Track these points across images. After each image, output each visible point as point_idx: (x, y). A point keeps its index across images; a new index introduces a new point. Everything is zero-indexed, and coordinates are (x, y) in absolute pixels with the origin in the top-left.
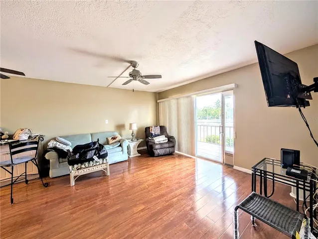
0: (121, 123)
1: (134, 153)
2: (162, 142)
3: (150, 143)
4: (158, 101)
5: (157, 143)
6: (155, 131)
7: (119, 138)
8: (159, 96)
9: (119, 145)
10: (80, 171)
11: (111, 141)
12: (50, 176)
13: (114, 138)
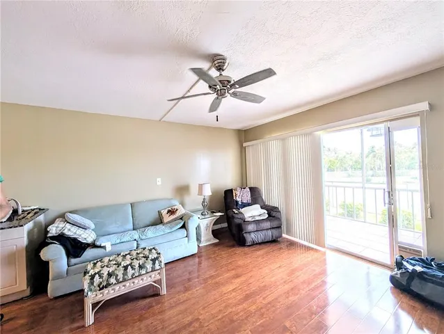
0: (182, 183)
1: (207, 239)
2: (257, 218)
3: (237, 221)
4: (245, 145)
5: (250, 219)
6: (242, 196)
7: (181, 211)
8: (245, 136)
9: (181, 225)
10: (106, 291)
11: (167, 218)
12: (49, 295)
13: (171, 212)
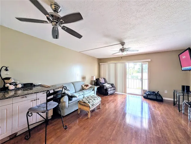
6: (102, 81)
9: (93, 89)
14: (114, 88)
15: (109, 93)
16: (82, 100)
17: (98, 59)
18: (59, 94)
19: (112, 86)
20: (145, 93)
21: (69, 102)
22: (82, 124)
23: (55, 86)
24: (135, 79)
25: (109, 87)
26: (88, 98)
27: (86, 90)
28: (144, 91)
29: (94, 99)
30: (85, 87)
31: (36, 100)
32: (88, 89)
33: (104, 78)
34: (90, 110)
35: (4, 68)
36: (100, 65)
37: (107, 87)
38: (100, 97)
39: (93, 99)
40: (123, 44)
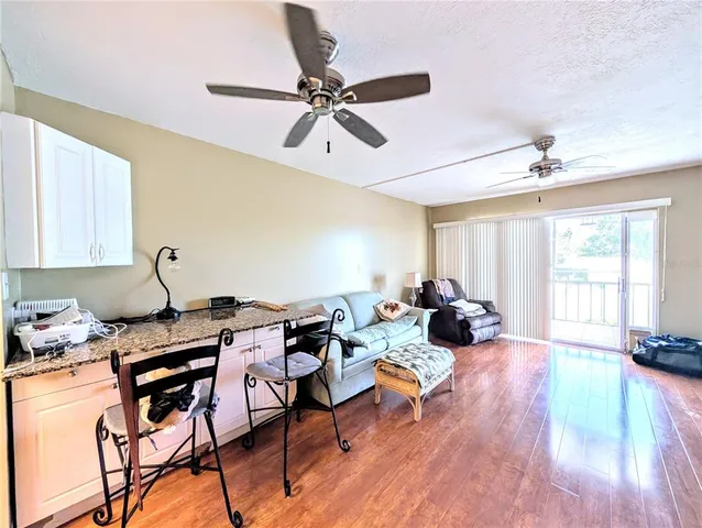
14: (496, 319)
15: (477, 335)
16: (388, 357)
17: (427, 207)
18: (322, 333)
19: (485, 312)
20: (639, 344)
21: (343, 362)
22: (394, 439)
23: (293, 305)
24: (575, 282)
25: (473, 312)
26: (406, 350)
27: (392, 321)
28: (633, 332)
29: (430, 358)
30: (388, 313)
31: (254, 348)
32: (397, 319)
33: (450, 280)
34: (421, 394)
35: (167, 253)
36: (435, 230)
37: (468, 315)
38: (449, 351)
39: (426, 356)
40: (543, 143)
